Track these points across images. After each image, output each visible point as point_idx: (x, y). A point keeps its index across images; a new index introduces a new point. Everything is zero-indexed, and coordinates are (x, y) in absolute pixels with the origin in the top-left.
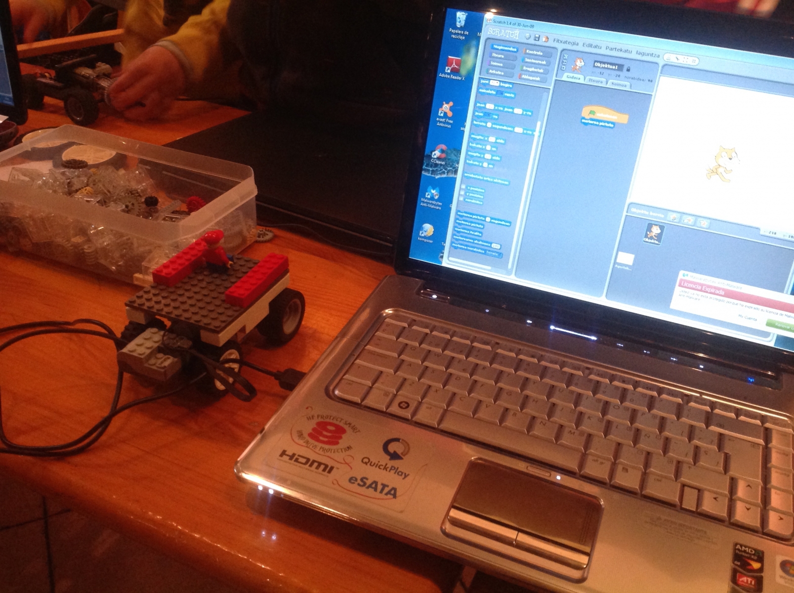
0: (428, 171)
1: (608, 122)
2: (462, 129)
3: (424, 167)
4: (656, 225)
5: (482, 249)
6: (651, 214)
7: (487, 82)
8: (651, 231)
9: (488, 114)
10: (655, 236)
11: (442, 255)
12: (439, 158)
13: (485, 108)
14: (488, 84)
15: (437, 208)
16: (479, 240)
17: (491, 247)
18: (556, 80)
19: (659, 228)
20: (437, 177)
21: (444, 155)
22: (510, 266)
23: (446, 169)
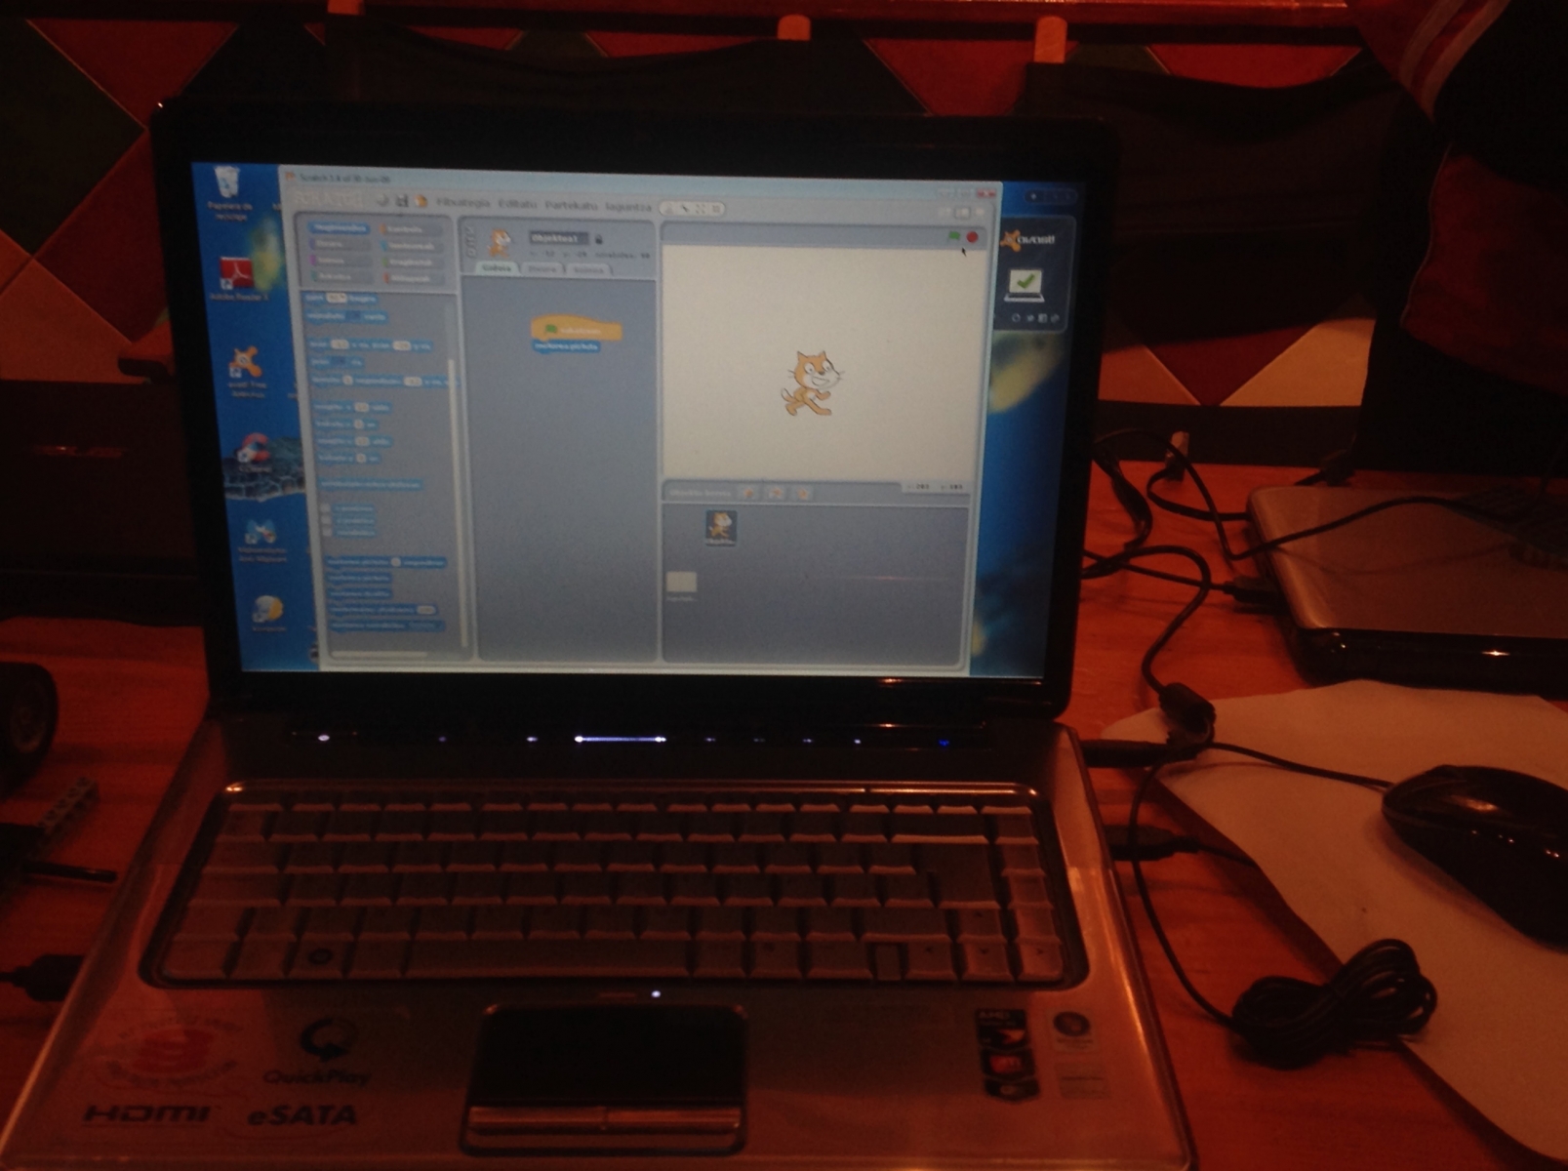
0: (238, 490)
1: (587, 342)
2: (290, 395)
3: (227, 484)
4: (721, 512)
5: (399, 622)
6: (708, 493)
7: (321, 298)
8: (714, 525)
9: (339, 360)
10: (724, 532)
11: (314, 650)
12: (255, 462)
13: (330, 349)
14: (325, 302)
15: (280, 560)
16: (386, 606)
17: (416, 613)
18: (464, 278)
19: (727, 517)
20: (262, 499)
21: (264, 455)
22: (464, 642)
23: (277, 481)
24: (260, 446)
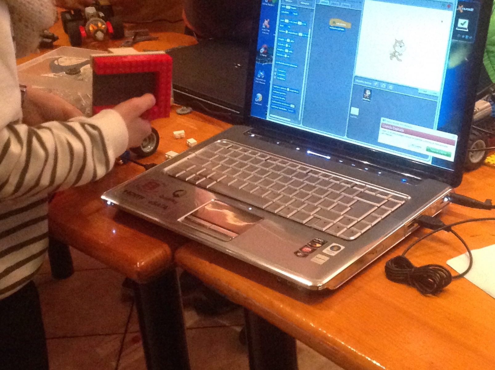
0: (258, 61)
1: (342, 28)
2: (274, 35)
4: (368, 89)
5: (286, 109)
6: (365, 82)
7: (285, 7)
8: (366, 94)
9: (286, 25)
10: (368, 97)
11: (266, 113)
12: (264, 53)
13: (284, 22)
15: (263, 83)
16: (284, 103)
17: (290, 107)
18: (317, 5)
19: (369, 91)
20: (263, 64)
21: (266, 51)
22: (299, 119)
23: (267, 59)
24: (265, 49)
